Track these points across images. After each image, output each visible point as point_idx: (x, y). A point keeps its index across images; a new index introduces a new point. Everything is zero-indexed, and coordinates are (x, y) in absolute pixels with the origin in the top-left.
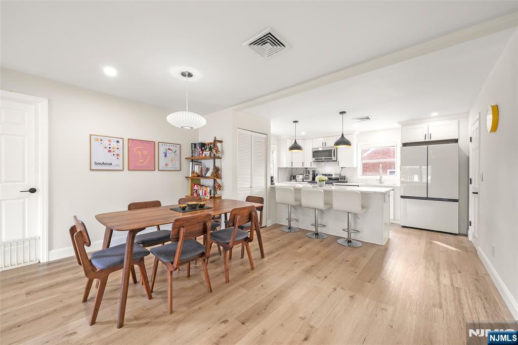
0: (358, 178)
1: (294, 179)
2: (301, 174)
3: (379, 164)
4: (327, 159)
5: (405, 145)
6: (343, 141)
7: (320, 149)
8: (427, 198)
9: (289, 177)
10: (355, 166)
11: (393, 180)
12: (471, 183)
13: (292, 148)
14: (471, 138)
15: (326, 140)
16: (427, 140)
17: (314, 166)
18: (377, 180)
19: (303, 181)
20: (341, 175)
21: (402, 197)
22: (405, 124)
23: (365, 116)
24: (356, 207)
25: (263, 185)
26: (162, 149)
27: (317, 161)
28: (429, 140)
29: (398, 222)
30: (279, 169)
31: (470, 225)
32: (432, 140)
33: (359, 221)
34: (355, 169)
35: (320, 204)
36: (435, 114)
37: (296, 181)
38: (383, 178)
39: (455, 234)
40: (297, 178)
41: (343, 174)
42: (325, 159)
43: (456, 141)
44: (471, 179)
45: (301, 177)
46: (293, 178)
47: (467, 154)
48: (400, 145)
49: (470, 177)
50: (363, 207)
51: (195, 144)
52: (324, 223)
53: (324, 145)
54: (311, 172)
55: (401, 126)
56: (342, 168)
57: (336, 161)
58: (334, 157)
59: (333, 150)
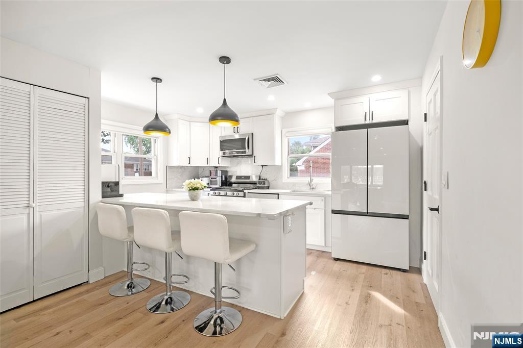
0: (283, 182)
2: (205, 177)
4: (239, 152)
5: (339, 129)
6: (225, 113)
8: (366, 214)
10: (279, 163)
12: (426, 190)
14: (426, 114)
16: (368, 122)
20: (262, 178)
21: (333, 212)
22: (339, 97)
27: (227, 156)
28: (371, 122)
30: (169, 168)
31: (425, 259)
32: (375, 121)
34: (280, 168)
36: (376, 78)
38: (314, 182)
39: (404, 271)
41: (264, 176)
42: (236, 152)
43: (405, 122)
44: (425, 182)
45: (206, 181)
47: (420, 145)
48: (333, 130)
49: (425, 179)
53: (236, 130)
54: (219, 173)
55: (333, 100)
56: (262, 166)
57: (252, 155)
58: (248, 149)
59: (247, 139)
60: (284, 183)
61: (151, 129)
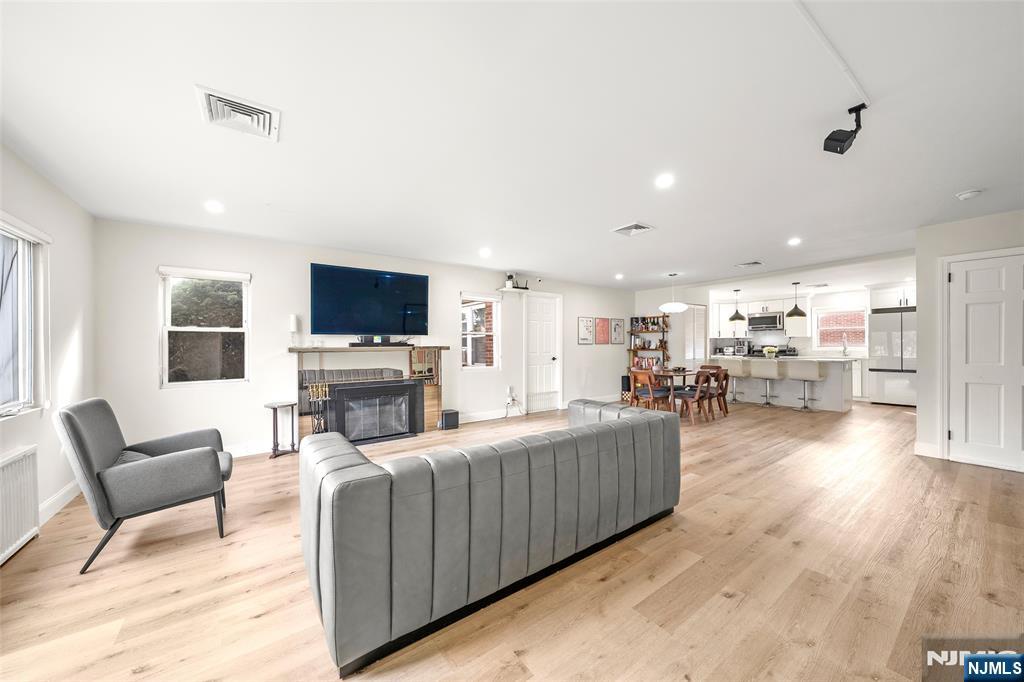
0: (814, 350)
1: (720, 352)
2: (731, 346)
3: (841, 332)
4: (769, 327)
5: (876, 311)
6: (797, 312)
7: (757, 316)
8: (902, 371)
9: (713, 350)
10: (809, 335)
11: (859, 351)
13: (733, 319)
15: (767, 304)
16: (902, 306)
17: (750, 336)
19: (734, 354)
20: (789, 347)
21: (870, 370)
22: (874, 289)
23: (824, 283)
24: (813, 375)
25: (703, 357)
26: (613, 324)
27: (755, 330)
28: (905, 306)
29: (867, 400)
32: (908, 306)
33: (816, 389)
34: (809, 339)
35: (773, 373)
37: (723, 354)
38: (848, 349)
40: (724, 351)
41: (791, 346)
42: (767, 327)
45: (731, 349)
46: (719, 350)
48: (870, 312)
50: (820, 376)
51: (637, 318)
52: (775, 393)
53: (765, 310)
54: (746, 344)
56: (790, 337)
57: (781, 330)
58: (780, 324)
59: (778, 317)
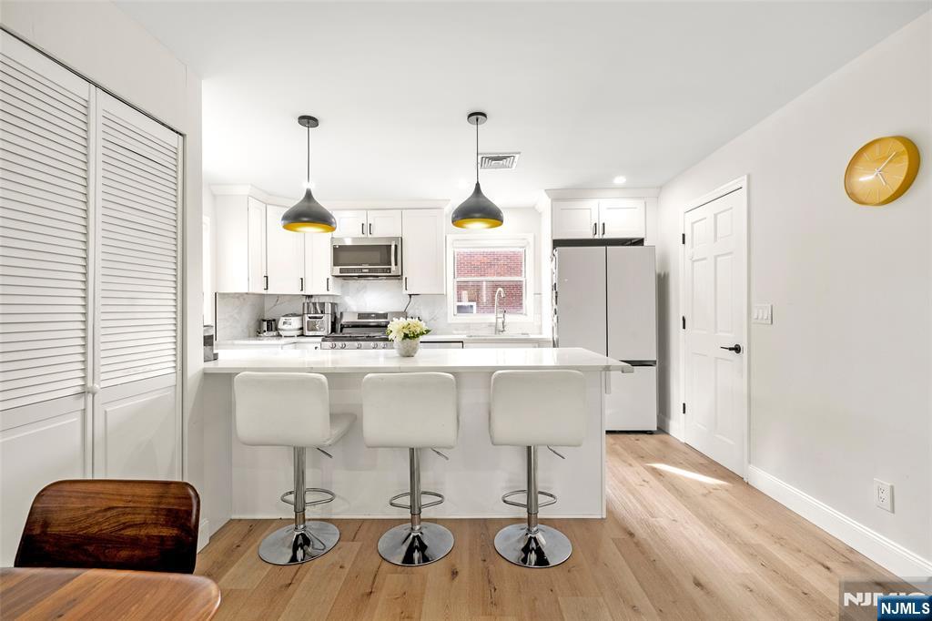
0: (449, 321)
1: (269, 329)
2: (294, 315)
4: (375, 270)
9: (253, 323)
12: (684, 328)
14: (684, 235)
15: (374, 217)
16: (596, 237)
17: (335, 290)
18: (490, 326)
19: (302, 335)
22: (559, 197)
27: (343, 277)
28: (601, 237)
30: (219, 298)
31: (683, 412)
32: (605, 236)
36: (620, 180)
37: (279, 336)
40: (280, 325)
42: (370, 270)
43: (640, 242)
44: (684, 319)
45: (295, 323)
46: (266, 326)
48: (549, 244)
49: (681, 314)
53: (366, 229)
54: (328, 309)
55: (550, 200)
56: (410, 295)
57: (398, 277)
58: (396, 265)
59: (393, 247)
60: (450, 324)
61: (305, 219)
